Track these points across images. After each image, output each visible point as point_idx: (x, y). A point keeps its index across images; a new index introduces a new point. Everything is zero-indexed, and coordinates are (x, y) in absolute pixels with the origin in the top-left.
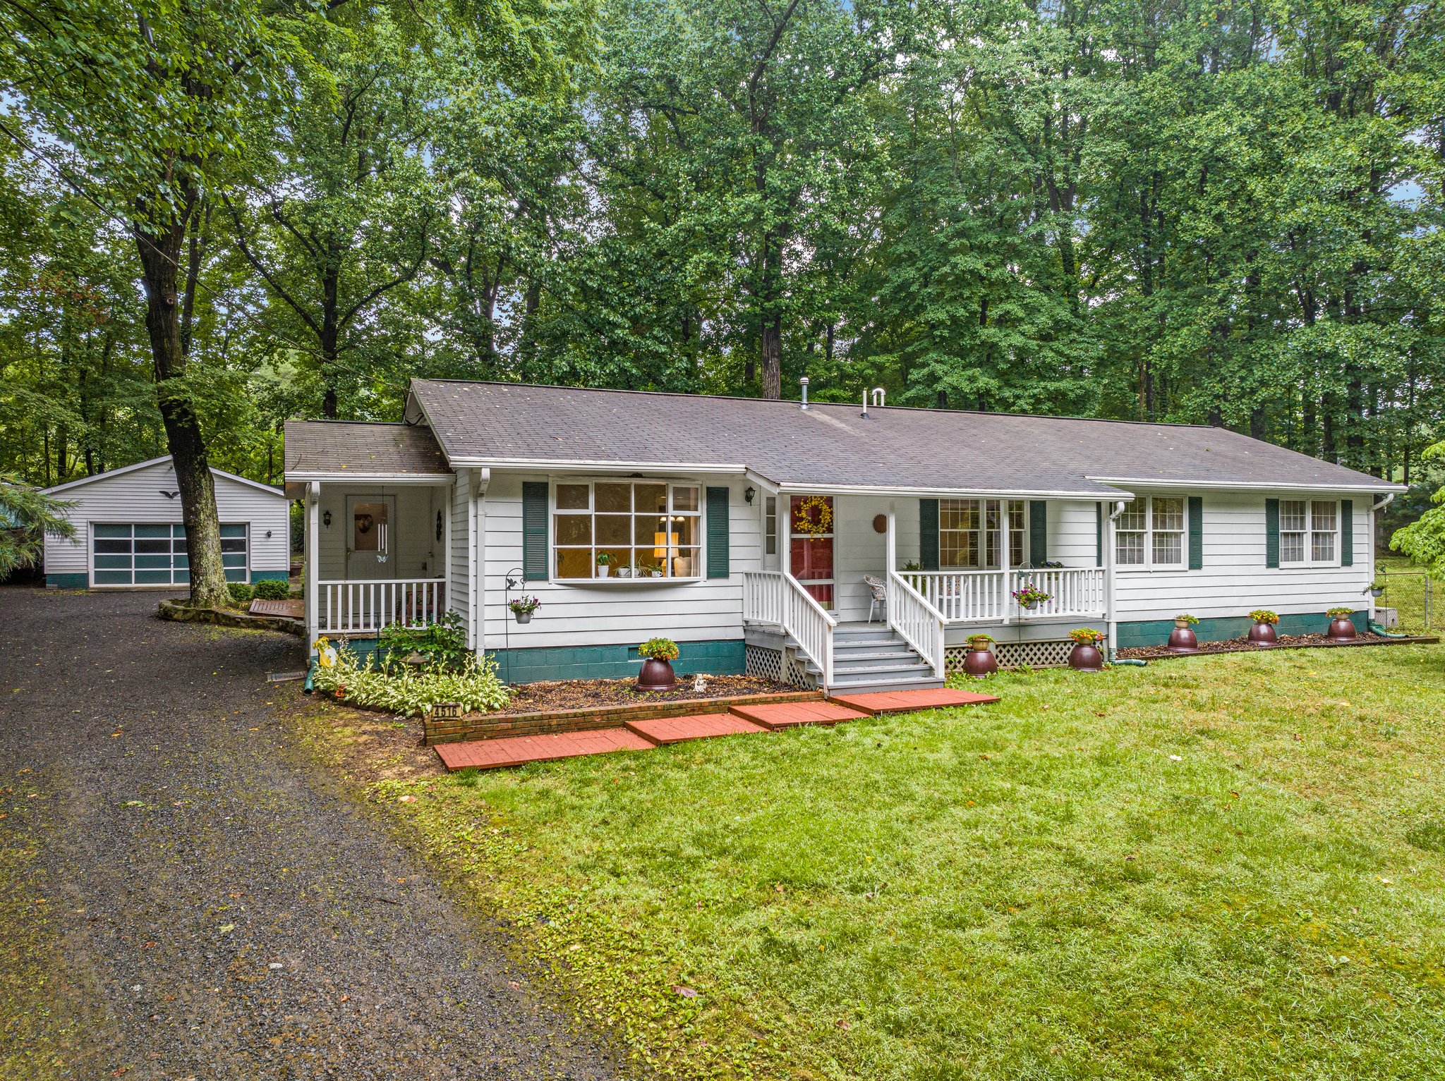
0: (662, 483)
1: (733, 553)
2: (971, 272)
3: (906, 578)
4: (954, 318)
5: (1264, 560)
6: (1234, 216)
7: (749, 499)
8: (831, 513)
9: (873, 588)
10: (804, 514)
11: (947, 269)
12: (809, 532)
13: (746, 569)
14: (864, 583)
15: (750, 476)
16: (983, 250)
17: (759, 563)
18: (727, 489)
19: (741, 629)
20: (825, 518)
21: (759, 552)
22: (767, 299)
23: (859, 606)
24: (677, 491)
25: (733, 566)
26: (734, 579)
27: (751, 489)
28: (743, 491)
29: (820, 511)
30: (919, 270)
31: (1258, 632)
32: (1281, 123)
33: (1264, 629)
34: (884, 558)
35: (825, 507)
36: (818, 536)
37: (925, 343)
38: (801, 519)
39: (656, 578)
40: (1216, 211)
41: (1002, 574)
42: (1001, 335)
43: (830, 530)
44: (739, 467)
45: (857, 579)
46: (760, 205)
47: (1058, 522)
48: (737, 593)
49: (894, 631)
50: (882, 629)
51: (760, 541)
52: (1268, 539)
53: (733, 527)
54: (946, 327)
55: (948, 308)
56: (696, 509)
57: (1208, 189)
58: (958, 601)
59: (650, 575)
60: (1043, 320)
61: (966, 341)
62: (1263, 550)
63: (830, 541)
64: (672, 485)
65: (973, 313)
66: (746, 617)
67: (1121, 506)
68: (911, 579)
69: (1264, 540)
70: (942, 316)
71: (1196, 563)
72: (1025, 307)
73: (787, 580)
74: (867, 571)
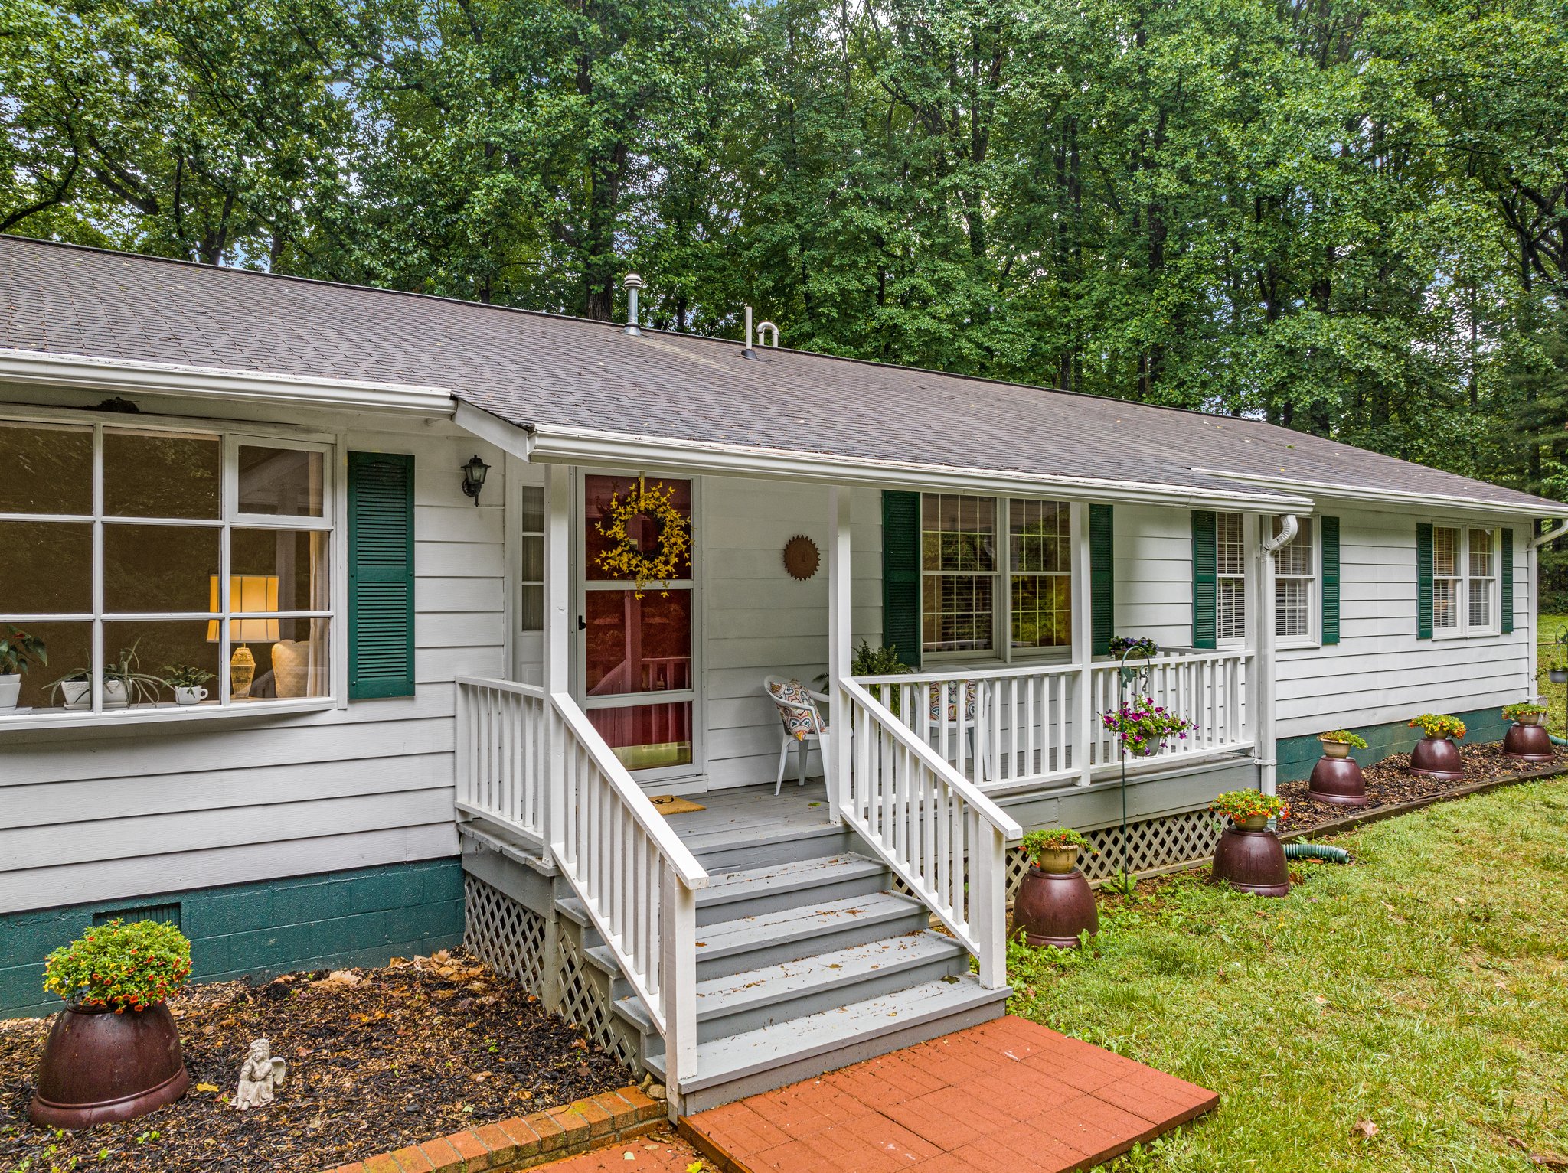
0: (206, 432)
1: (426, 630)
2: (868, 231)
3: (875, 691)
4: (844, 293)
5: (1412, 626)
6: (1203, 172)
7: (472, 488)
8: (687, 529)
9: (786, 709)
10: (618, 531)
11: (837, 224)
12: (633, 575)
13: (466, 674)
14: (762, 696)
15: (466, 422)
16: (884, 205)
17: (502, 654)
18: (410, 459)
19: (450, 832)
20: (672, 540)
21: (500, 628)
22: (594, 251)
23: (751, 750)
24: (252, 460)
25: (425, 666)
26: (427, 701)
27: (476, 462)
28: (456, 467)
29: (660, 525)
30: (799, 227)
31: (1432, 754)
32: (1256, 61)
33: (1440, 748)
34: (822, 637)
35: (673, 514)
36: (657, 585)
37: (807, 327)
38: (613, 543)
39: (189, 707)
40: (1181, 163)
41: (1075, 676)
42: (907, 316)
43: (683, 570)
44: (433, 395)
45: (748, 686)
46: (582, 111)
47: (1132, 559)
48: (438, 736)
49: (848, 830)
50: (819, 828)
51: (505, 598)
52: (1420, 591)
53: (427, 560)
54: (835, 305)
55: (838, 278)
56: (319, 513)
57: (1170, 134)
58: (970, 731)
59: (169, 697)
60: (959, 301)
61: (862, 326)
62: (1412, 609)
63: (684, 596)
64: (233, 442)
65: (870, 289)
66: (462, 800)
67: (1292, 524)
68: (886, 694)
69: (1412, 592)
70: (831, 288)
71: (1331, 636)
72: (936, 283)
73: (559, 717)
74: (774, 668)
